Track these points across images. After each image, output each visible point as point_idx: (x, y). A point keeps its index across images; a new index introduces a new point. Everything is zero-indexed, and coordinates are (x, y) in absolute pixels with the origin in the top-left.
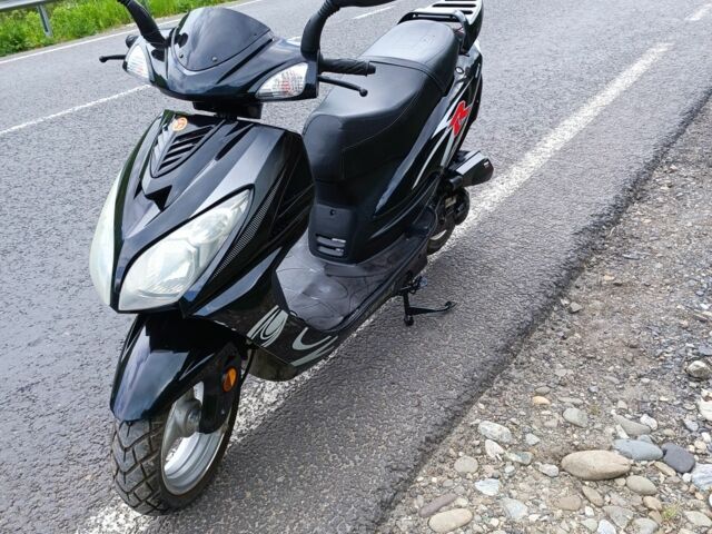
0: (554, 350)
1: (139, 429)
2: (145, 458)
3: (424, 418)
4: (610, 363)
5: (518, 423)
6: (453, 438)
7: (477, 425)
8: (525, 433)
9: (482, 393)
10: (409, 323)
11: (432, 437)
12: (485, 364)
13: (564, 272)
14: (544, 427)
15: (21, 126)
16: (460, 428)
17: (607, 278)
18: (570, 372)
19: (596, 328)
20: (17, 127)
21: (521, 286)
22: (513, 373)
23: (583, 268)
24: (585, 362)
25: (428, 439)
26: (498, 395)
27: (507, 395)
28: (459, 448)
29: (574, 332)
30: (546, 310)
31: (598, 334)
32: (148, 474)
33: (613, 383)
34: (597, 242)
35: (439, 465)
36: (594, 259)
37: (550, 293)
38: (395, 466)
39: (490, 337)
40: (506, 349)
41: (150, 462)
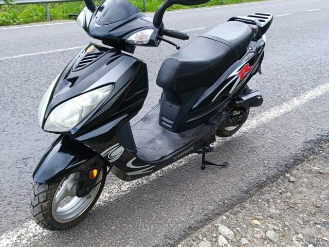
0: (273, 198)
1: (43, 187)
2: (43, 202)
3: (192, 216)
4: (302, 212)
5: (240, 231)
6: (204, 230)
7: (218, 226)
8: (242, 237)
9: (227, 211)
10: (203, 168)
11: (193, 227)
12: (233, 197)
13: (292, 160)
14: (253, 237)
15: (73, 48)
16: (209, 226)
17: (315, 168)
18: (278, 212)
19: (300, 192)
20: (71, 49)
21: (266, 162)
22: (247, 205)
23: (304, 161)
24: (288, 209)
25: (190, 227)
26: (235, 214)
27: (240, 215)
28: (205, 236)
29: (287, 191)
30: (275, 177)
31: (300, 196)
32: (44, 210)
33: (299, 223)
34: (316, 149)
35: (191, 242)
36: (311, 157)
37: (280, 169)
38: (168, 236)
39: (241, 184)
40: (247, 192)
41: (45, 204)
